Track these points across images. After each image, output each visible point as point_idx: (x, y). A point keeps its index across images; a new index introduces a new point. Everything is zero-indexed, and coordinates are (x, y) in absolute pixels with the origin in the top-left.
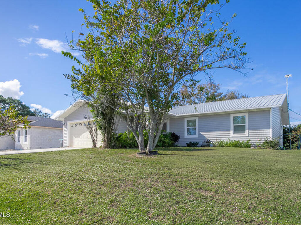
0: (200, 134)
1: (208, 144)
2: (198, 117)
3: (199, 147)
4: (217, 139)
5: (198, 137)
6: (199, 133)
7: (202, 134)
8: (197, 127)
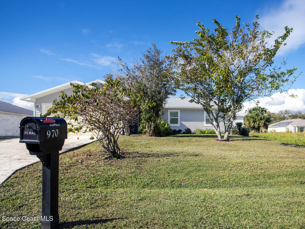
0: (181, 124)
1: (188, 131)
2: (179, 110)
3: (181, 133)
4: (196, 128)
5: (179, 126)
6: (180, 122)
7: (183, 123)
8: (179, 118)
